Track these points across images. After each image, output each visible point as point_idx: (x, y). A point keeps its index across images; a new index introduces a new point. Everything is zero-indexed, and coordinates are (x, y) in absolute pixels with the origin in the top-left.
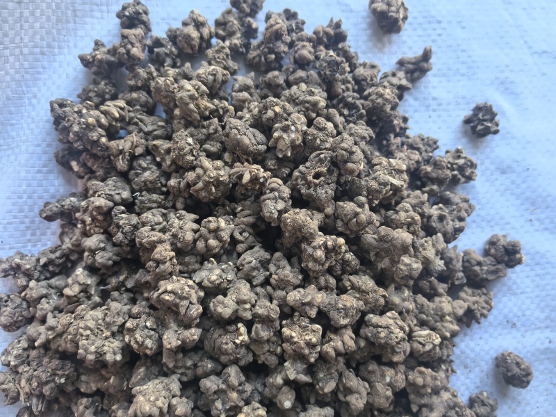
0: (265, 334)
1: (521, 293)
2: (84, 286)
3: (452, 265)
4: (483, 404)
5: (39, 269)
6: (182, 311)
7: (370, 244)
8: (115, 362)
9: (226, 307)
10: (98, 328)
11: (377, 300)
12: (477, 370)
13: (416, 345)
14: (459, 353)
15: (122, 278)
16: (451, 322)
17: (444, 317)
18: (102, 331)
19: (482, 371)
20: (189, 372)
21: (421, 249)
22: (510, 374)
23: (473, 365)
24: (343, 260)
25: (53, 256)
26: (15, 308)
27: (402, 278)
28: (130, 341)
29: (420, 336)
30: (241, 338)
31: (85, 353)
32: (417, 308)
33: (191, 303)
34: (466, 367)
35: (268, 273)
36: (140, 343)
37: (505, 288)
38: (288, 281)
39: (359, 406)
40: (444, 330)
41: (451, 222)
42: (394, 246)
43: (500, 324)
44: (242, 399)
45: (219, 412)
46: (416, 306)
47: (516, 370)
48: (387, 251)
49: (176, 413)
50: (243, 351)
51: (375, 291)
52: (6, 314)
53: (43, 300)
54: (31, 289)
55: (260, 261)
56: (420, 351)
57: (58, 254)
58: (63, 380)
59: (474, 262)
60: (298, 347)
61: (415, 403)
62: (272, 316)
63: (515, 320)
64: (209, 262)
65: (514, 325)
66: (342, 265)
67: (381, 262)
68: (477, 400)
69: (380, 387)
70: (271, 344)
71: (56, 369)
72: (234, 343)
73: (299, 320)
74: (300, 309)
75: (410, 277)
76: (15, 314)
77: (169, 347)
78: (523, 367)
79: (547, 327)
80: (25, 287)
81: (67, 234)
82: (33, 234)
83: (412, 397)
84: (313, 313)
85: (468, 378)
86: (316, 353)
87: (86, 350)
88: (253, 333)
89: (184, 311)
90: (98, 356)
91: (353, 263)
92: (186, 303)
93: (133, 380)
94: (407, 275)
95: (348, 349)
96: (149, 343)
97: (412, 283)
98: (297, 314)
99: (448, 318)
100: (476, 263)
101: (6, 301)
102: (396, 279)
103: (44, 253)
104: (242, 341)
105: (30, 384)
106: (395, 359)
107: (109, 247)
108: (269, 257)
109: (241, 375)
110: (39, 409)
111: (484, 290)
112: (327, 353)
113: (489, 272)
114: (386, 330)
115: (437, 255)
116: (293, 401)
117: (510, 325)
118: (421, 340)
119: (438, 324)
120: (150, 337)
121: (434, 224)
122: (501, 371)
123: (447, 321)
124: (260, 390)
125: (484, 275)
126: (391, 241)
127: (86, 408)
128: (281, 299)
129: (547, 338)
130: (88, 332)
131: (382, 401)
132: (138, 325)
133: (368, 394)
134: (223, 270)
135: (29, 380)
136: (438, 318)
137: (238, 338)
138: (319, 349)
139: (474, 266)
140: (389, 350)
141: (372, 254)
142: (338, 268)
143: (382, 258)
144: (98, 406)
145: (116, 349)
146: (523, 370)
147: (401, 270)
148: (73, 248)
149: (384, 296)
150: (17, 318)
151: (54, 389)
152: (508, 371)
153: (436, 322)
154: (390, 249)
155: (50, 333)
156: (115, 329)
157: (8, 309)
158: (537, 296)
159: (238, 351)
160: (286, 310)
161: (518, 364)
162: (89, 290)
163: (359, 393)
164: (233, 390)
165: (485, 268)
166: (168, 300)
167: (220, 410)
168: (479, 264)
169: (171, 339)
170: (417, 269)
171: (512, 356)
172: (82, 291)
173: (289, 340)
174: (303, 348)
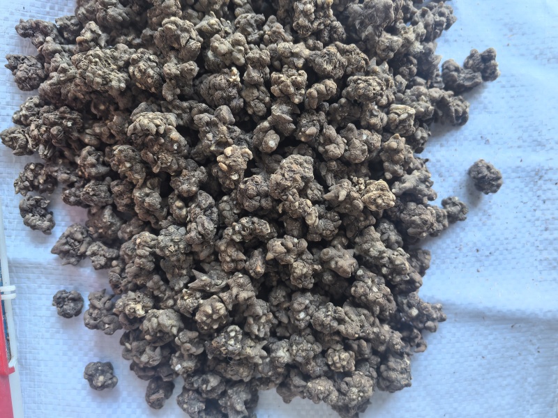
0: (255, 74)
1: (496, 113)
2: (95, 35)
3: (431, 58)
4: (454, 204)
5: (55, 31)
6: (183, 42)
7: (355, 12)
8: (120, 89)
9: (222, 43)
10: (106, 61)
11: (359, 62)
12: (451, 180)
13: (392, 115)
14: (435, 161)
15: (129, 38)
16: (426, 102)
17: (420, 96)
18: (109, 64)
19: (456, 181)
20: (185, 116)
21: (402, 32)
22: (480, 175)
23: (447, 174)
24: (331, 27)
25: (69, 23)
26: (31, 66)
27: (384, 50)
28: (134, 72)
29: (397, 109)
30: (233, 77)
31: (92, 76)
32: (396, 86)
33: (191, 38)
34: (440, 176)
35: (262, 32)
36: (143, 70)
37: (482, 106)
38: (279, 33)
39: (336, 152)
40: (419, 107)
41: (432, 15)
42: (377, 10)
43: (474, 139)
44: (231, 138)
45: (209, 142)
46: (395, 84)
47: (486, 172)
48: (371, 17)
49: (171, 136)
50: (235, 91)
51: (358, 54)
52: (22, 69)
53: (57, 54)
54: (47, 42)
55: (256, 21)
56: (395, 120)
57: (73, 21)
58: (69, 124)
59: (452, 68)
60: (284, 86)
61: (389, 171)
62: (263, 57)
63: (488, 137)
64: (209, 15)
65: (487, 142)
66: (330, 32)
67: (364, 32)
68: (449, 201)
69: (357, 142)
70: (261, 93)
71: (64, 112)
72: (228, 81)
73: (287, 71)
74: (289, 60)
75: (390, 48)
76: (30, 71)
77: (168, 71)
78: (492, 170)
79: (519, 147)
80: (41, 43)
81: (82, 6)
82: (52, 8)
83: (386, 164)
84: (300, 63)
85: (442, 187)
86: (301, 94)
87: (94, 73)
88: (245, 75)
89: (184, 42)
90: (105, 82)
91: (340, 30)
92: (186, 35)
93: (135, 111)
94: (388, 47)
95: (329, 90)
96: (151, 72)
97: (392, 55)
98: (286, 66)
99: (423, 97)
100: (454, 68)
101: (23, 60)
102: (379, 52)
103: (61, 19)
104: (235, 80)
105: (38, 130)
106: (373, 121)
107: (120, 6)
108: (264, 18)
109: (232, 116)
110: (45, 153)
111: (461, 97)
112: (310, 93)
113: (466, 79)
114: (365, 84)
115: (416, 39)
116: (277, 143)
117: (484, 141)
118: (397, 111)
119: (414, 103)
120: (152, 68)
121: (416, 19)
122: (472, 175)
123: (422, 100)
124: (248, 139)
125: (462, 82)
126: (374, 6)
127: (90, 154)
128: (273, 50)
129: (518, 157)
130: (97, 60)
131: (358, 152)
132: (142, 57)
133: (346, 150)
134: (221, 22)
135: (38, 127)
136: (414, 97)
137: (231, 78)
138: (303, 91)
139: (452, 71)
140: (368, 113)
141: (357, 22)
142: (326, 34)
143: (366, 28)
144: (99, 156)
145: (122, 78)
146: (493, 173)
147: (383, 42)
148: (88, 15)
149: (365, 60)
150: (32, 74)
151: (61, 132)
152: (479, 173)
153: (413, 101)
154: (373, 15)
155: (61, 75)
156: (121, 63)
157: (24, 64)
158: (511, 117)
159: (230, 89)
160: (277, 63)
161: (488, 168)
162: (99, 42)
163: (338, 144)
164: (224, 124)
165: (463, 75)
166: (170, 29)
167: (211, 141)
168: (457, 70)
169: (172, 67)
170: (398, 41)
171: (483, 162)
172: (93, 40)
173: (278, 82)
174: (289, 86)
